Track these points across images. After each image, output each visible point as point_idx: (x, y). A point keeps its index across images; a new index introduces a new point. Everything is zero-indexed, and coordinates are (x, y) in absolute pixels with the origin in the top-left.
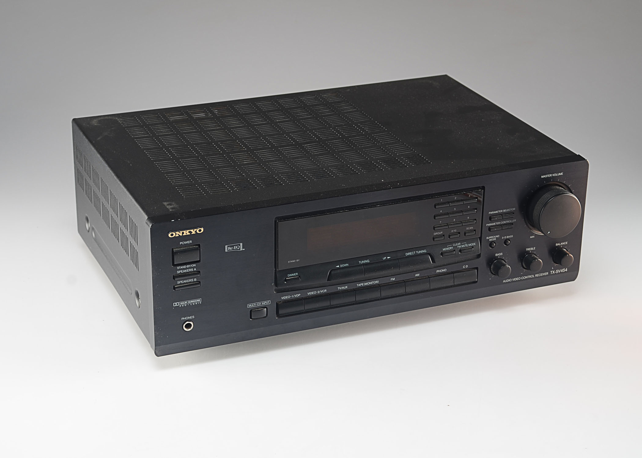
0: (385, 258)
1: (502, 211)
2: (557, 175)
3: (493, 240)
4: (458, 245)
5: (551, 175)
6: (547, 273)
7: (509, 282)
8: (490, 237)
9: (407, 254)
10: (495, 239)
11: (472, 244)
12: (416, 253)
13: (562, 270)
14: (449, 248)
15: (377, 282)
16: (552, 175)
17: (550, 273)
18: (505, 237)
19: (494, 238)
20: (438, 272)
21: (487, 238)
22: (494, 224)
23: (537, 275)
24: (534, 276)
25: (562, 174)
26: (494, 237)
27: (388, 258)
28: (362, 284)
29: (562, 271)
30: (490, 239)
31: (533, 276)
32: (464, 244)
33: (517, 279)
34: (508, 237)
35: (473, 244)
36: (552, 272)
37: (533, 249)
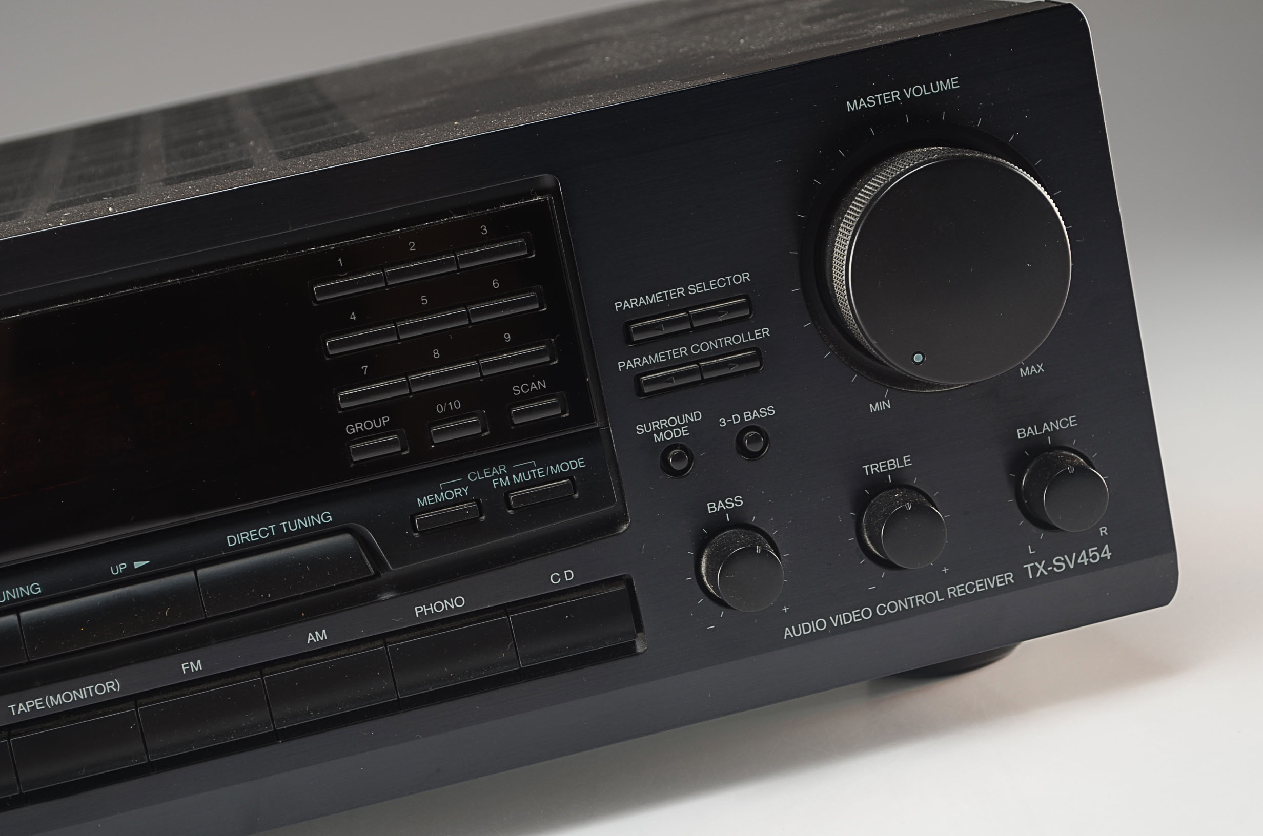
0: (122, 567)
1: (681, 291)
2: (928, 89)
3: (673, 434)
4: (496, 476)
5: (895, 95)
6: (1009, 577)
7: (815, 635)
8: (653, 426)
9: (232, 541)
10: (683, 432)
11: (565, 467)
12: (279, 529)
13: (1084, 552)
14: (449, 495)
15: (110, 686)
16: (902, 95)
17: (1020, 575)
18: (736, 419)
19: (679, 426)
20: (422, 614)
21: (641, 429)
22: (659, 357)
23: (954, 591)
24: (943, 594)
25: (951, 84)
26: (677, 420)
27: (137, 565)
28: (36, 703)
29: (1085, 561)
30: (657, 432)
31: (936, 596)
32: (525, 469)
33: (853, 616)
34: (748, 416)
35: (569, 465)
36: (1035, 570)
37: (901, 463)
